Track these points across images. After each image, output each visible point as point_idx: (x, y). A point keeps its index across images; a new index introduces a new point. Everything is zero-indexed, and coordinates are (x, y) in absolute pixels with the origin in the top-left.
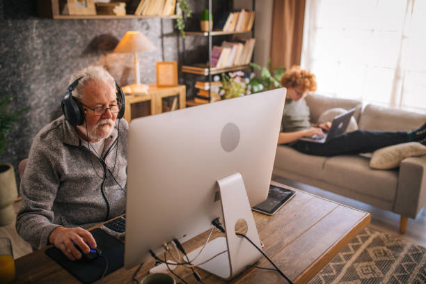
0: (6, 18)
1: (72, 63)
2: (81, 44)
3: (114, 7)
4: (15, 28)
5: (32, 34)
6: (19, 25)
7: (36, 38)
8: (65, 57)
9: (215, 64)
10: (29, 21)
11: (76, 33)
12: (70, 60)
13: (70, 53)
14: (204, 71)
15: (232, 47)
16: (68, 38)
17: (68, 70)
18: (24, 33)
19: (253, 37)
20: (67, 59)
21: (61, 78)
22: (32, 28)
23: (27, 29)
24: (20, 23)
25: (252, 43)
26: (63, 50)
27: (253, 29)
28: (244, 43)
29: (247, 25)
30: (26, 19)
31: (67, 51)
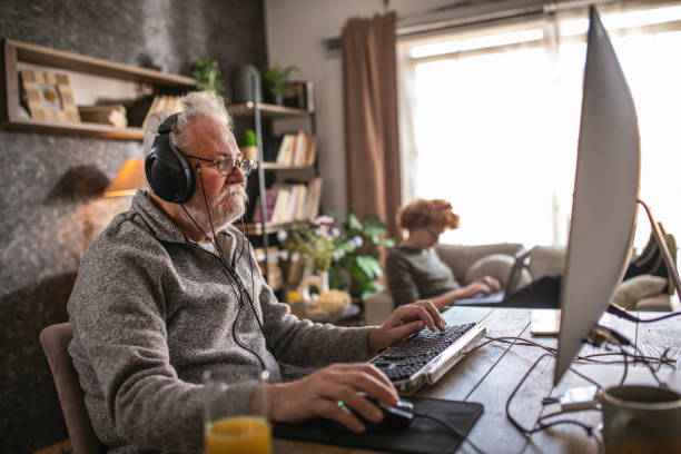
1: (30, 214)
2: (46, 181)
3: (109, 113)
8: (16, 202)
9: (270, 218)
11: (36, 160)
12: (25, 208)
13: (25, 196)
14: (255, 229)
15: (290, 190)
16: (23, 167)
17: (21, 228)
19: (317, 174)
20: (21, 207)
21: (8, 241)
25: (317, 184)
26: (14, 189)
27: (316, 164)
28: (306, 184)
29: (307, 156)
31: (21, 192)
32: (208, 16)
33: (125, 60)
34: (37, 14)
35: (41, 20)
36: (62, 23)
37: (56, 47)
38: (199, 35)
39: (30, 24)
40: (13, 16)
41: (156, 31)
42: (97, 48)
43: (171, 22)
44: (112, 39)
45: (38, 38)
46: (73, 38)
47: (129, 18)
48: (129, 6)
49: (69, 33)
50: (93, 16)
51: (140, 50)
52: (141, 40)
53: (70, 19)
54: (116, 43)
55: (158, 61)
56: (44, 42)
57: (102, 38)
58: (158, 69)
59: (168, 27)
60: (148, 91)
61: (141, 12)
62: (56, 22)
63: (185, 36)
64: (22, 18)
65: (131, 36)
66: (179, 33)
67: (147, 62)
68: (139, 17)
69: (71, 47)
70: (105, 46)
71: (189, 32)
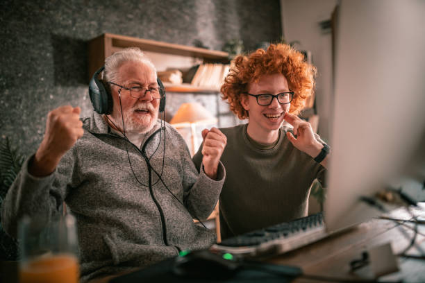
0: (55, 85)
3: (169, 75)
4: (65, 96)
5: (82, 102)
6: (68, 92)
7: (85, 108)
10: (79, 89)
18: (73, 101)
19: (315, 113)
22: (83, 96)
23: (77, 97)
24: (69, 90)
25: (315, 120)
27: (314, 106)
30: (76, 86)
32: (240, 14)
33: (184, 43)
34: (130, 20)
35: (133, 23)
36: (145, 23)
37: (141, 37)
38: (234, 27)
39: (125, 26)
40: (116, 22)
41: (205, 25)
42: (167, 37)
43: (216, 19)
44: (176, 32)
45: (130, 33)
46: (152, 32)
47: (187, 18)
48: (187, 11)
49: (150, 29)
50: (164, 18)
51: (195, 37)
52: (195, 31)
53: (150, 21)
54: (179, 33)
55: (206, 44)
56: (134, 35)
57: (170, 31)
58: (207, 48)
59: (213, 22)
60: (199, 62)
61: (195, 14)
62: (141, 23)
63: (224, 27)
64: (121, 22)
65: (189, 29)
66: (221, 25)
67: (199, 45)
68: (194, 17)
69: (151, 37)
70: (172, 36)
71: (227, 25)
